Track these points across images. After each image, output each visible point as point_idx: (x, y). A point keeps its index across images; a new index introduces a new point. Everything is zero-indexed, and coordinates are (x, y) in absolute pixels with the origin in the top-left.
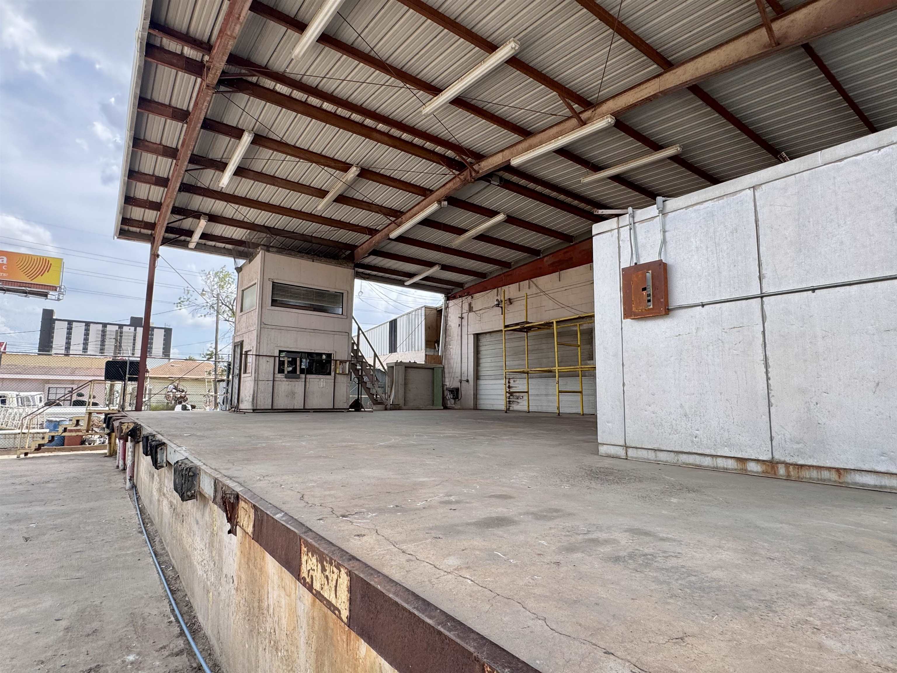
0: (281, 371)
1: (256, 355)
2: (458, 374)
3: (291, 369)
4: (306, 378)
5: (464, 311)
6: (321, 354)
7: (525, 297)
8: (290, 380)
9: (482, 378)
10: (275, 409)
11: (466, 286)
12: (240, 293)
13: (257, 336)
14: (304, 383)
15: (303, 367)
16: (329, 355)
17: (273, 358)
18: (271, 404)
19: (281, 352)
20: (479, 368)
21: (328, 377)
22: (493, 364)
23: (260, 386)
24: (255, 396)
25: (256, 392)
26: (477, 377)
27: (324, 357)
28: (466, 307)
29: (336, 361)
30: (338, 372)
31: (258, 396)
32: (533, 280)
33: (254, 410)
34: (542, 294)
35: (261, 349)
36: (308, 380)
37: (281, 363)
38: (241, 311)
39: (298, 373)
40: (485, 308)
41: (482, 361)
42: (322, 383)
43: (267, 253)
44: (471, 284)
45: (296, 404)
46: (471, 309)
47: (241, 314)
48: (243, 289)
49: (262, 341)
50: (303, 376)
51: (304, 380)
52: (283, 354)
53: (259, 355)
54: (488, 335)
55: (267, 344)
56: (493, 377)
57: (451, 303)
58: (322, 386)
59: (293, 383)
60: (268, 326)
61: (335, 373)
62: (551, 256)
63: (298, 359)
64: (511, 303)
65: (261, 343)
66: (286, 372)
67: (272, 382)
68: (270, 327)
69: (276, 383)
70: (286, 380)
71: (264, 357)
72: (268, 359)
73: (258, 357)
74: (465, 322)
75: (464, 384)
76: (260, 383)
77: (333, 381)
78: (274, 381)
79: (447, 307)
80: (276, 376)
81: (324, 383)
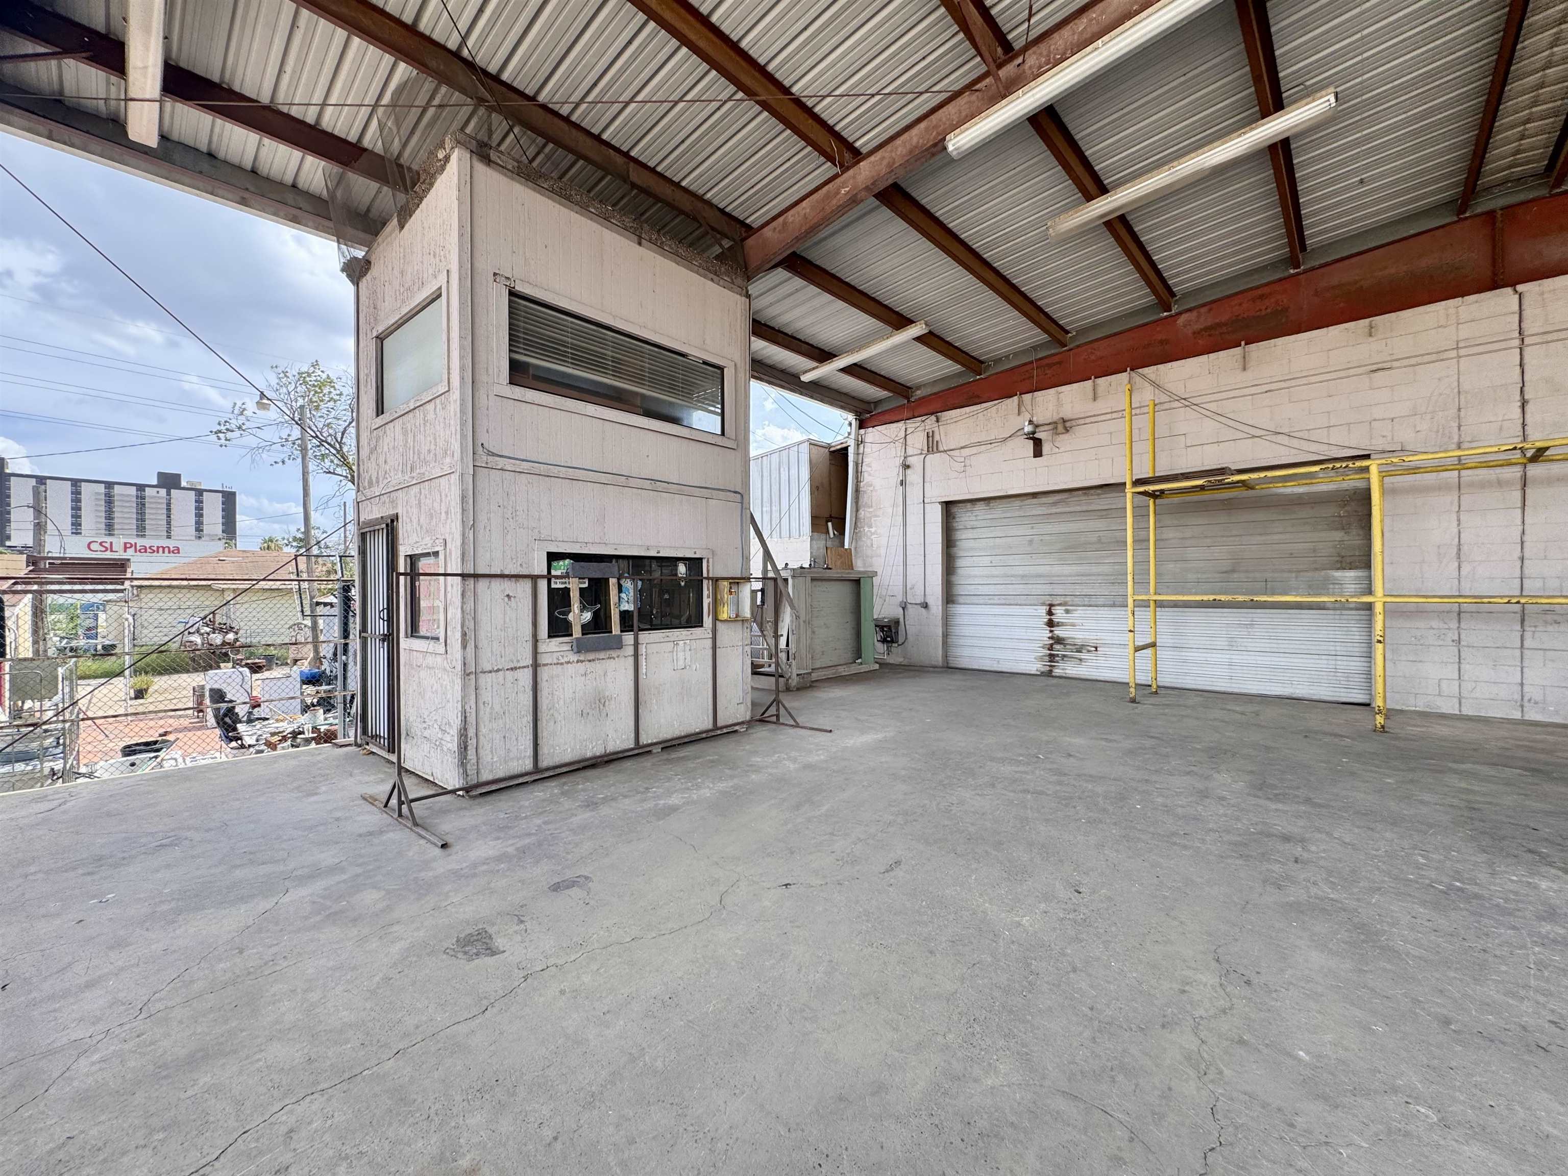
0: (559, 628)
1: (464, 576)
2: (898, 590)
3: (587, 616)
4: (636, 645)
5: (910, 451)
6: (673, 561)
7: (1127, 414)
8: (591, 656)
9: (961, 600)
10: (548, 769)
11: (919, 393)
12: (369, 347)
13: (463, 498)
14: (631, 660)
15: (626, 607)
16: (695, 564)
17: (527, 585)
18: (530, 752)
19: (552, 557)
20: (956, 579)
21: (697, 631)
22: (995, 571)
23: (486, 696)
24: (471, 732)
25: (472, 719)
26: (949, 598)
27: (682, 569)
28: (918, 441)
29: (716, 580)
30: (724, 616)
31: (483, 730)
32: (1146, 371)
33: (467, 790)
34: (1176, 404)
35: (479, 555)
36: (642, 650)
37: (559, 599)
38: (380, 410)
39: (616, 629)
40: (980, 444)
41: (960, 563)
42: (681, 655)
43: (480, 167)
44: (936, 389)
45: (611, 734)
46: (932, 446)
47: (380, 420)
48: (380, 329)
49: (482, 518)
50: (628, 638)
51: (630, 650)
52: (561, 567)
53: (476, 576)
54: (980, 506)
55: (505, 531)
56: (996, 600)
57: (872, 434)
58: (681, 664)
59: (598, 667)
60: (501, 462)
61: (716, 619)
62: (1203, 310)
63: (613, 581)
64: (1067, 430)
65: (480, 526)
66: (577, 632)
67: (528, 673)
68: (508, 464)
69: (544, 674)
70: (574, 658)
71: (496, 583)
72: (508, 586)
73: (471, 581)
74: (914, 476)
75: (911, 610)
76: (485, 680)
77: (709, 643)
78: (536, 666)
79: (859, 442)
80: (542, 648)
81: (688, 653)
